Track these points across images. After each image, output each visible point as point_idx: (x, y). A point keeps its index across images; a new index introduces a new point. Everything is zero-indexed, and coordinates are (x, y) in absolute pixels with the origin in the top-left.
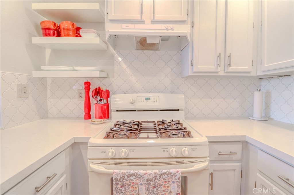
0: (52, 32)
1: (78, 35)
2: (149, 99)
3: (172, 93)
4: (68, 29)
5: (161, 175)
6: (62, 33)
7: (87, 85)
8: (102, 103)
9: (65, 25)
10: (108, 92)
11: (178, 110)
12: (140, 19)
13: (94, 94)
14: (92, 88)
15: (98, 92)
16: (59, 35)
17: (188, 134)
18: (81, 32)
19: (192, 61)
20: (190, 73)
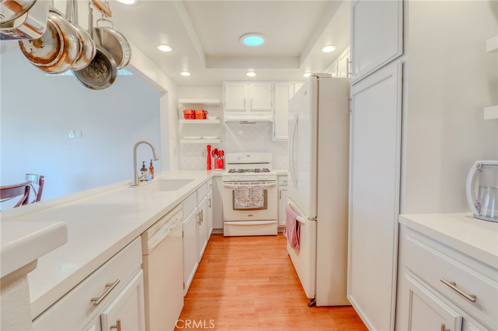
0: (190, 116)
1: (205, 118)
2: (249, 156)
3: (265, 152)
4: (200, 115)
5: (255, 187)
6: (197, 116)
7: (209, 147)
8: (220, 159)
9: (199, 111)
10: (223, 152)
11: (268, 163)
12: (243, 109)
13: (213, 153)
14: (212, 149)
15: (216, 152)
16: (195, 118)
17: (269, 171)
18: (208, 116)
19: (275, 133)
20: (274, 140)
